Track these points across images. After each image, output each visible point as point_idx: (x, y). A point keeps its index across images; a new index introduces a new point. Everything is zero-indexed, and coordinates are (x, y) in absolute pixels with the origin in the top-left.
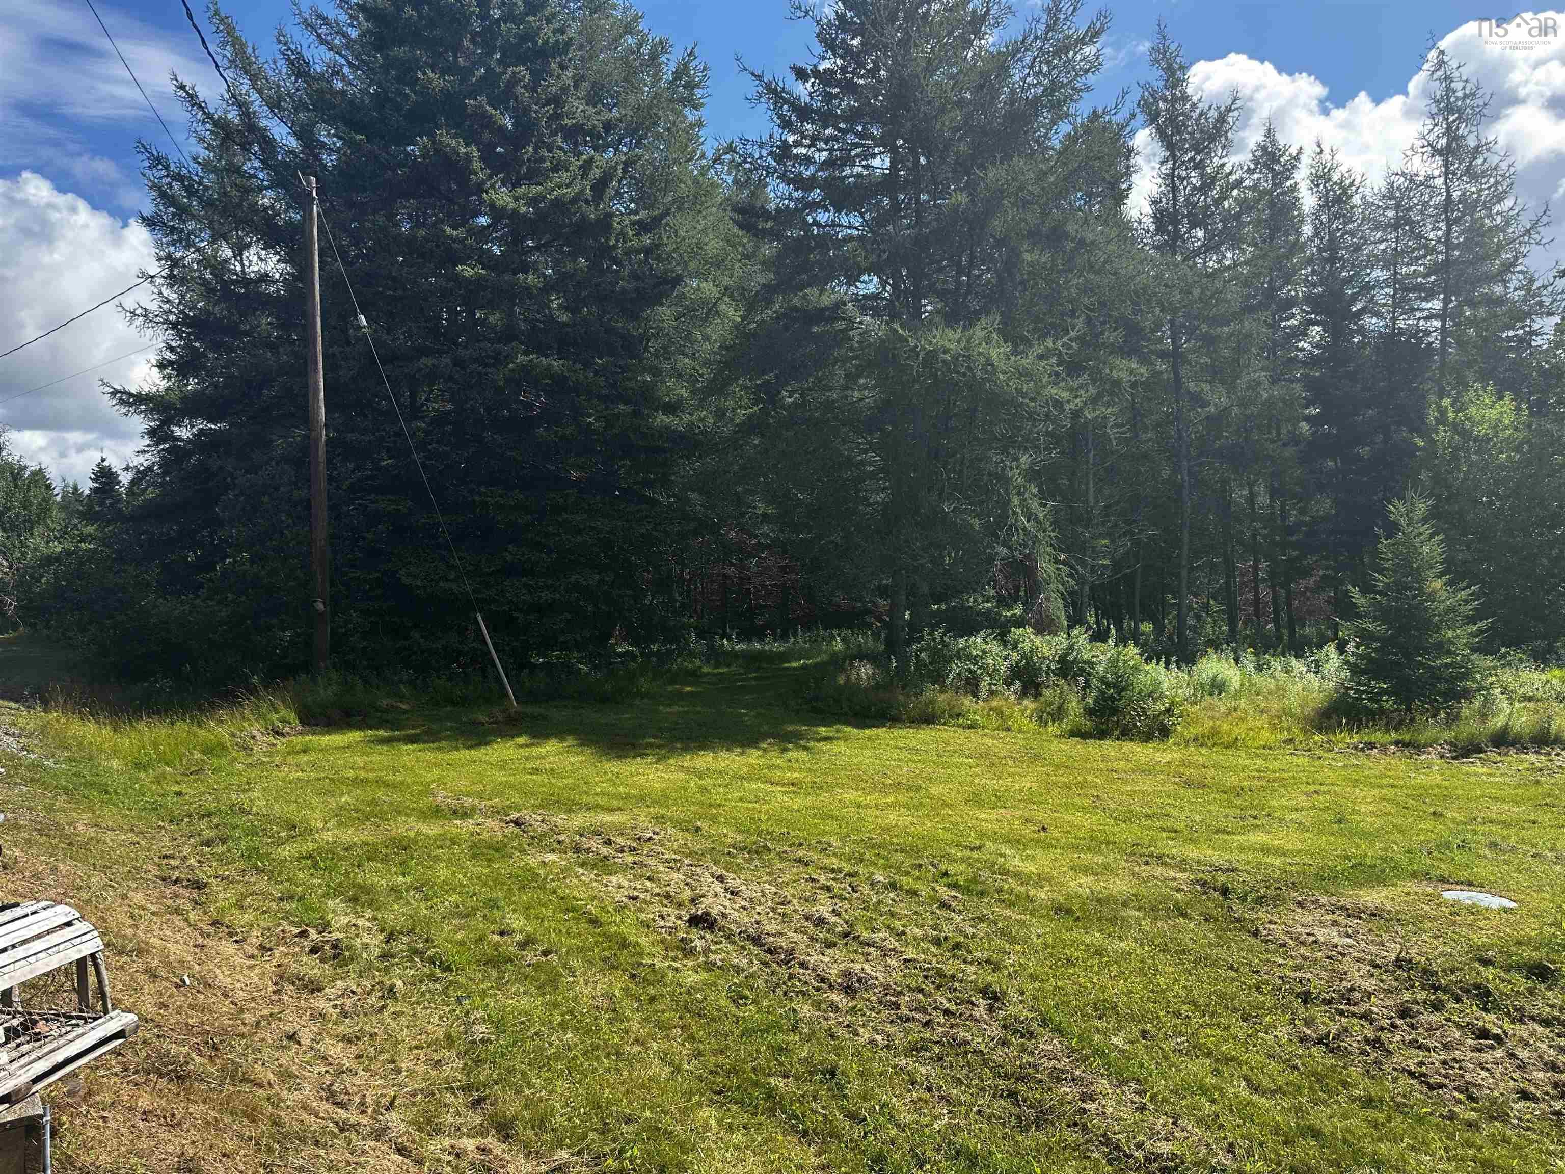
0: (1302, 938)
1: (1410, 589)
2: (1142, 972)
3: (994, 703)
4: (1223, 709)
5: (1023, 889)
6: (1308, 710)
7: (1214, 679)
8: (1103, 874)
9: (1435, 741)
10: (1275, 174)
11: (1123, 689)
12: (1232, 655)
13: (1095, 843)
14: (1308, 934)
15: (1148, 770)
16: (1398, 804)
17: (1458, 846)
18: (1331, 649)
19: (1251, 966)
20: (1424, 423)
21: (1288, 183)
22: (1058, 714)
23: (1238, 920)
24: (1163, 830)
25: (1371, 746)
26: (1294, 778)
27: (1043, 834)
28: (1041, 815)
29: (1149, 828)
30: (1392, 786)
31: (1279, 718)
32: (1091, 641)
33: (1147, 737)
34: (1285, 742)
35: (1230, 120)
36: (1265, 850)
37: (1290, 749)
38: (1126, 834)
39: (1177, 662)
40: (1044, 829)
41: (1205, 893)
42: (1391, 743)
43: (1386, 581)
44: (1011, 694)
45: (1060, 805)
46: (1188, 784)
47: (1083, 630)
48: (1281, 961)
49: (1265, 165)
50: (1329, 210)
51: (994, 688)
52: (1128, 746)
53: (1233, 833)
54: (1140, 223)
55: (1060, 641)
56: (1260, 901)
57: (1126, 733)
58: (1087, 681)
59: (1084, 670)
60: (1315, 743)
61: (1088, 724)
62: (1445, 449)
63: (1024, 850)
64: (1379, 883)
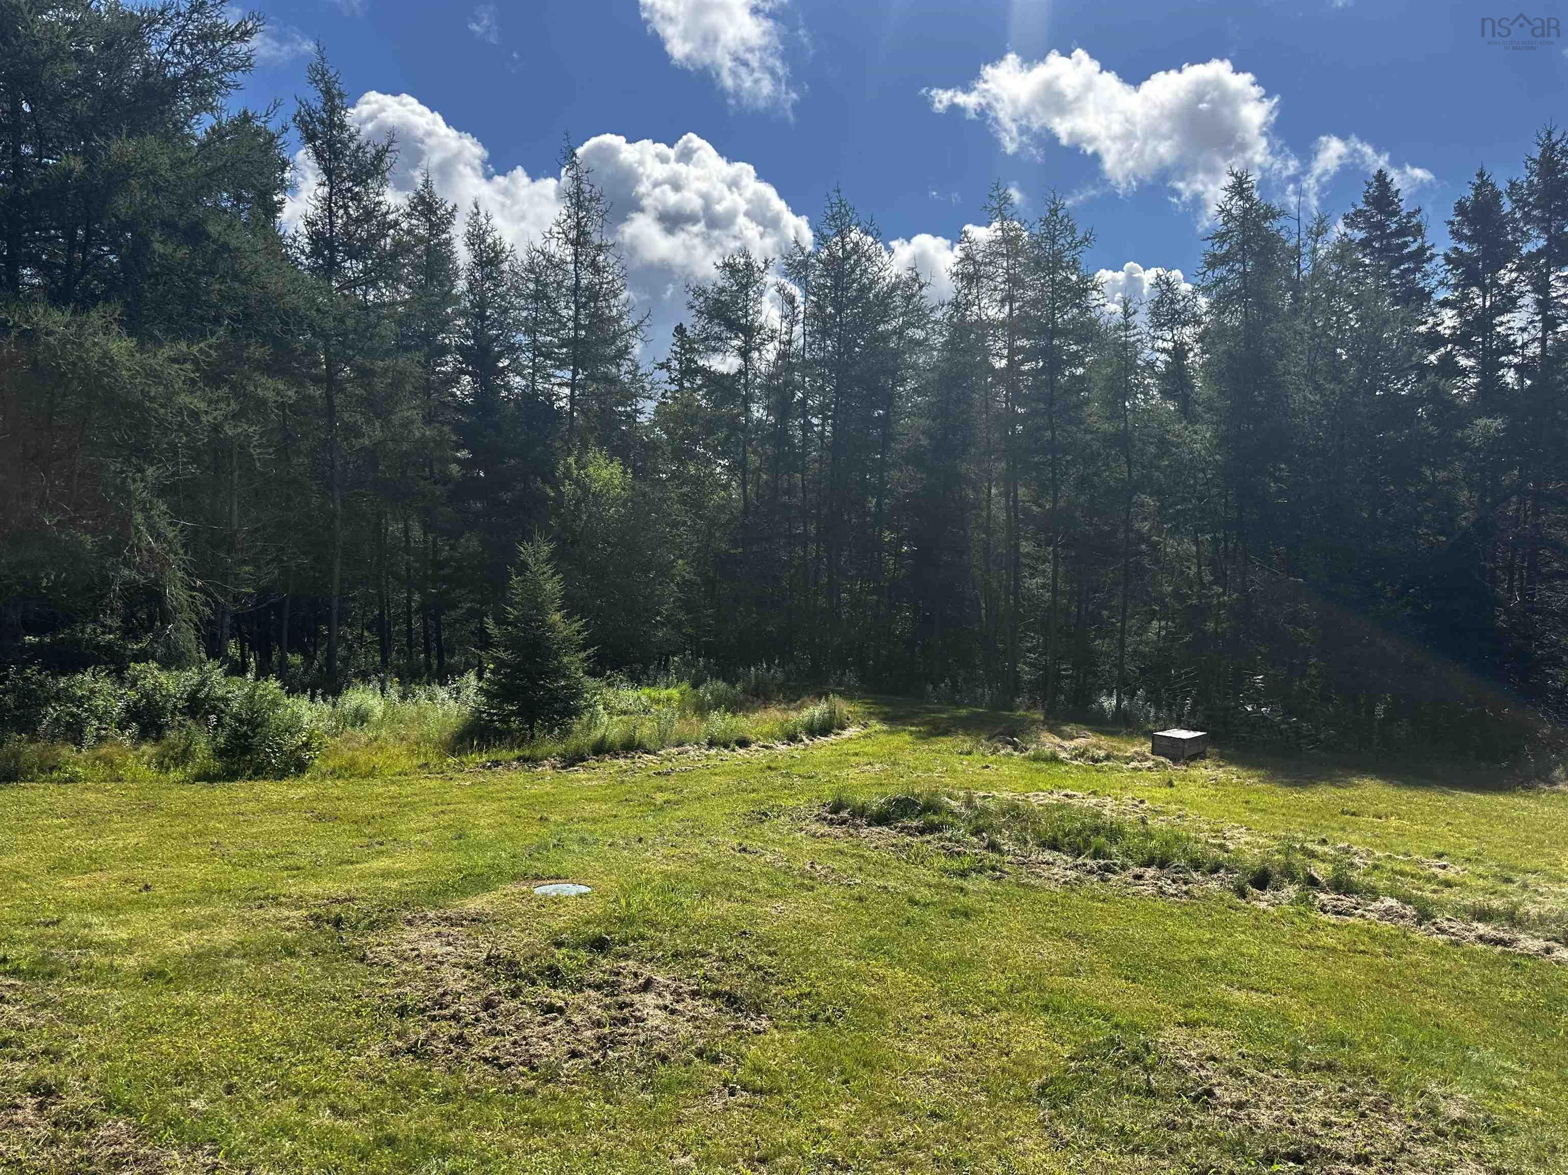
0: (406, 955)
1: (534, 621)
2: (236, 1023)
3: (103, 751)
4: (364, 740)
5: (107, 961)
6: (446, 735)
7: (357, 709)
8: (208, 926)
9: (549, 754)
10: (432, 225)
11: (259, 725)
12: (379, 685)
13: (206, 894)
14: (413, 950)
15: (277, 809)
16: (511, 815)
17: (554, 846)
18: (471, 678)
19: (353, 992)
20: (554, 476)
21: (444, 236)
22: (184, 757)
23: (346, 949)
24: (287, 868)
25: (497, 763)
26: (425, 800)
27: (144, 893)
28: (146, 874)
29: (271, 869)
30: (511, 798)
31: (418, 744)
32: (226, 675)
33: (281, 775)
34: (420, 767)
35: (388, 160)
36: (386, 875)
37: (425, 773)
38: (242, 879)
39: (323, 695)
40: (147, 888)
41: (318, 927)
42: (514, 760)
43: (516, 613)
44: (125, 739)
45: (172, 858)
46: (320, 818)
47: (218, 663)
48: (383, 981)
49: (422, 214)
50: (483, 269)
51: (103, 732)
52: (260, 786)
53: (357, 862)
54: (295, 240)
55: (192, 676)
56: (372, 926)
57: (260, 772)
58: (219, 719)
59: (215, 707)
60: (448, 765)
61: (216, 766)
62: (570, 500)
63: (117, 915)
64: (483, 889)
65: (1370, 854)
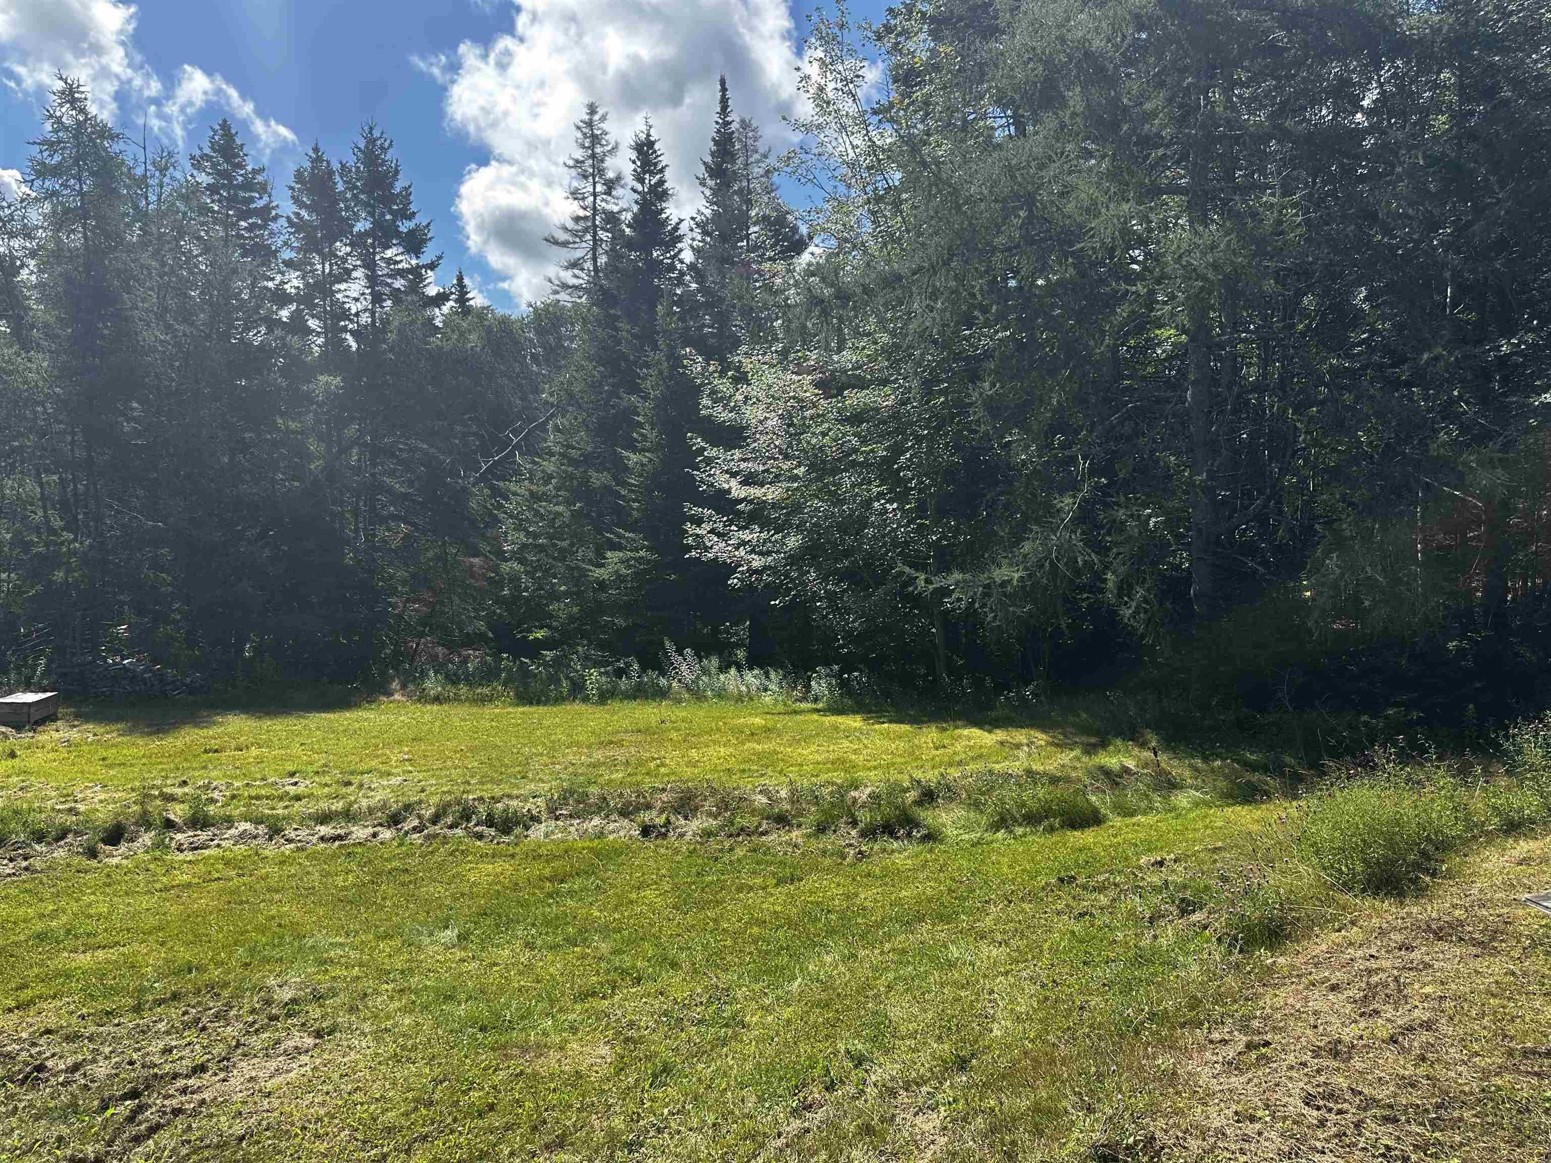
65: (229, 785)
